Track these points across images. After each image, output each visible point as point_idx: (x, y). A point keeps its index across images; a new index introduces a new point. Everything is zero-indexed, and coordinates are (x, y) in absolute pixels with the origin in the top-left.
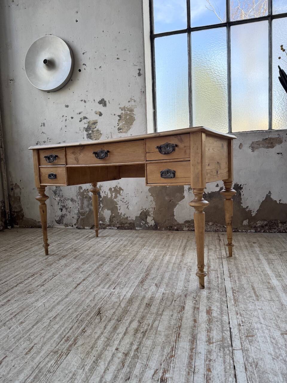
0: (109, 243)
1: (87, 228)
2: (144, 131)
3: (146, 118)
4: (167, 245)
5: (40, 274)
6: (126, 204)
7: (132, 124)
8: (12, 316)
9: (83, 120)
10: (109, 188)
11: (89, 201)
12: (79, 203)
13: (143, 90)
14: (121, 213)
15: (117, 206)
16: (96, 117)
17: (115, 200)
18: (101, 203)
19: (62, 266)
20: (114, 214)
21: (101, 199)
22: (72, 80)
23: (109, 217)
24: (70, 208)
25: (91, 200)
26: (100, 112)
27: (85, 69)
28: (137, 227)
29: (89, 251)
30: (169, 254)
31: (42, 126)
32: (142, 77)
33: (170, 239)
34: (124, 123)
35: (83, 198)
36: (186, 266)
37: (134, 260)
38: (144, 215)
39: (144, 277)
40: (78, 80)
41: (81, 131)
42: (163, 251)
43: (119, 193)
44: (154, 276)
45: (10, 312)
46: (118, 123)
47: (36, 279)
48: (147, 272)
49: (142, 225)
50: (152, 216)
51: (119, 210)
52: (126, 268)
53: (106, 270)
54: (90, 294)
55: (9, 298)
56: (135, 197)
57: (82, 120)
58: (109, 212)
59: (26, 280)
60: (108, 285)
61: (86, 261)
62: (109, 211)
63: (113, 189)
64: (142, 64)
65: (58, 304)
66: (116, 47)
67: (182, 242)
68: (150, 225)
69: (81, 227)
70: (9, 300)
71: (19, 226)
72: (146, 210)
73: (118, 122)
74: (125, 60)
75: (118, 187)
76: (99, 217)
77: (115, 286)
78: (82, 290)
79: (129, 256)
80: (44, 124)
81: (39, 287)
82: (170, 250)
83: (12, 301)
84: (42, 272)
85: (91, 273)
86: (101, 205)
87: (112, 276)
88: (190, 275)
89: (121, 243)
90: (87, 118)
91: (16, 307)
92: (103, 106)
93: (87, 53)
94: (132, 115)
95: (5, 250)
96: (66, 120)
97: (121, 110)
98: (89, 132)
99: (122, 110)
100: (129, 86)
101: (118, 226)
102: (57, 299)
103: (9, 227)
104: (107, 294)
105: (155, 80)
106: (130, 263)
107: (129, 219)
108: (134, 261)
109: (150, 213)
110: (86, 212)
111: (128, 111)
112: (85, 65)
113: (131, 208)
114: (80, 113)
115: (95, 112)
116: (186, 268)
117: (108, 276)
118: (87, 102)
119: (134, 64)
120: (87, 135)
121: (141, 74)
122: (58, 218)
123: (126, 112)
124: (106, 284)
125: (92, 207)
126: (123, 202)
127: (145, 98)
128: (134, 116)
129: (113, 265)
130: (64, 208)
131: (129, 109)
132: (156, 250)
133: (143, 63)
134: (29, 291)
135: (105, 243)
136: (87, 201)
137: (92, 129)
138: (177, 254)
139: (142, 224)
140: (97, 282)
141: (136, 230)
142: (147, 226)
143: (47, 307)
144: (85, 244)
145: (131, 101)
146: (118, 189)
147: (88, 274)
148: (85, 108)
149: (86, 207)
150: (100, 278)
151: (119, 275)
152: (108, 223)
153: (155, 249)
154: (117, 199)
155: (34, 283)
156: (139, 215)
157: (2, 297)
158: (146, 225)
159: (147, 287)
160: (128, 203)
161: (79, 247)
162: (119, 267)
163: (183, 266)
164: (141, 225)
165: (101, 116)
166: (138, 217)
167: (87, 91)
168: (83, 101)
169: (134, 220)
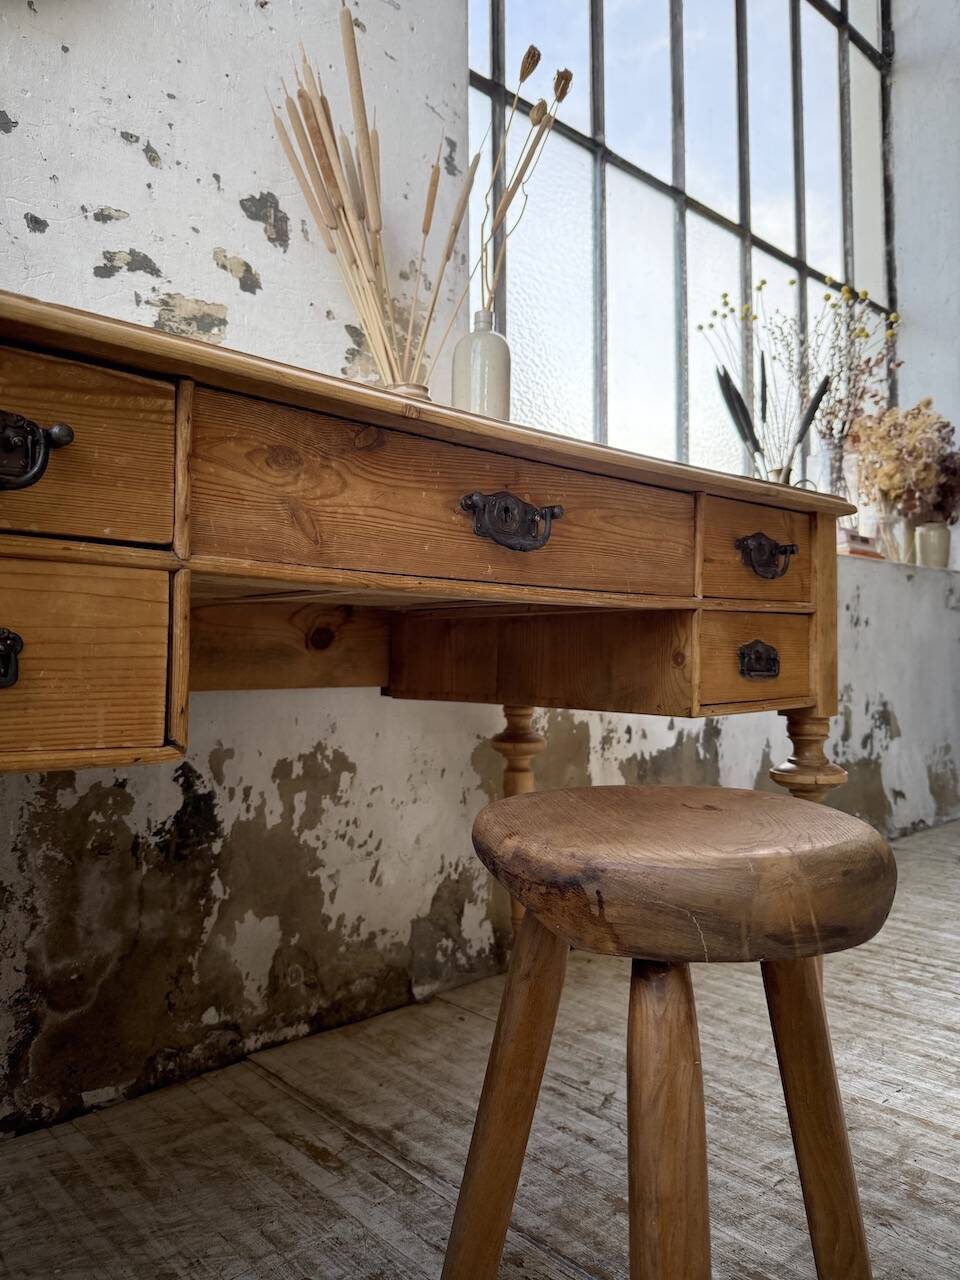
1: (106, 1093)
6: (369, 854)
9: (123, 274)
10: (274, 765)
11: (123, 873)
12: (33, 909)
14: (341, 918)
15: (317, 879)
16: (222, 290)
17: (308, 837)
18: (215, 874)
20: (294, 941)
21: (217, 847)
23: (270, 965)
25: (138, 865)
26: (248, 268)
28: (418, 983)
32: (458, 184)
35: (80, 854)
38: (452, 897)
43: (333, 789)
46: (344, 371)
49: (442, 960)
50: (483, 901)
51: (327, 898)
56: (415, 802)
57: (117, 268)
58: (270, 926)
62: (267, 919)
63: (298, 769)
64: (462, 127)
68: (473, 952)
69: (49, 1106)
72: (460, 869)
73: (347, 365)
74: (392, 58)
75: (329, 753)
76: (196, 980)
86: (217, 888)
90: (155, 271)
92: (270, 239)
100: (405, 198)
101: (313, 1011)
107: (381, 943)
109: (476, 885)
110: (100, 966)
113: (389, 875)
114: (102, 217)
115: (215, 253)
118: (165, 167)
119: (429, 103)
125: (145, 919)
126: (351, 843)
133: (465, 121)
136: (103, 874)
139: (439, 957)
141: (417, 1002)
142: (463, 961)
145: (412, 279)
146: (327, 766)
148: (152, 198)
149: (96, 926)
152: (261, 1010)
154: (319, 830)
156: (426, 909)
158: (459, 955)
160: (380, 844)
164: (435, 962)
165: (254, 293)
166: (424, 919)
167: (171, 96)
168: (141, 145)
169: (406, 943)
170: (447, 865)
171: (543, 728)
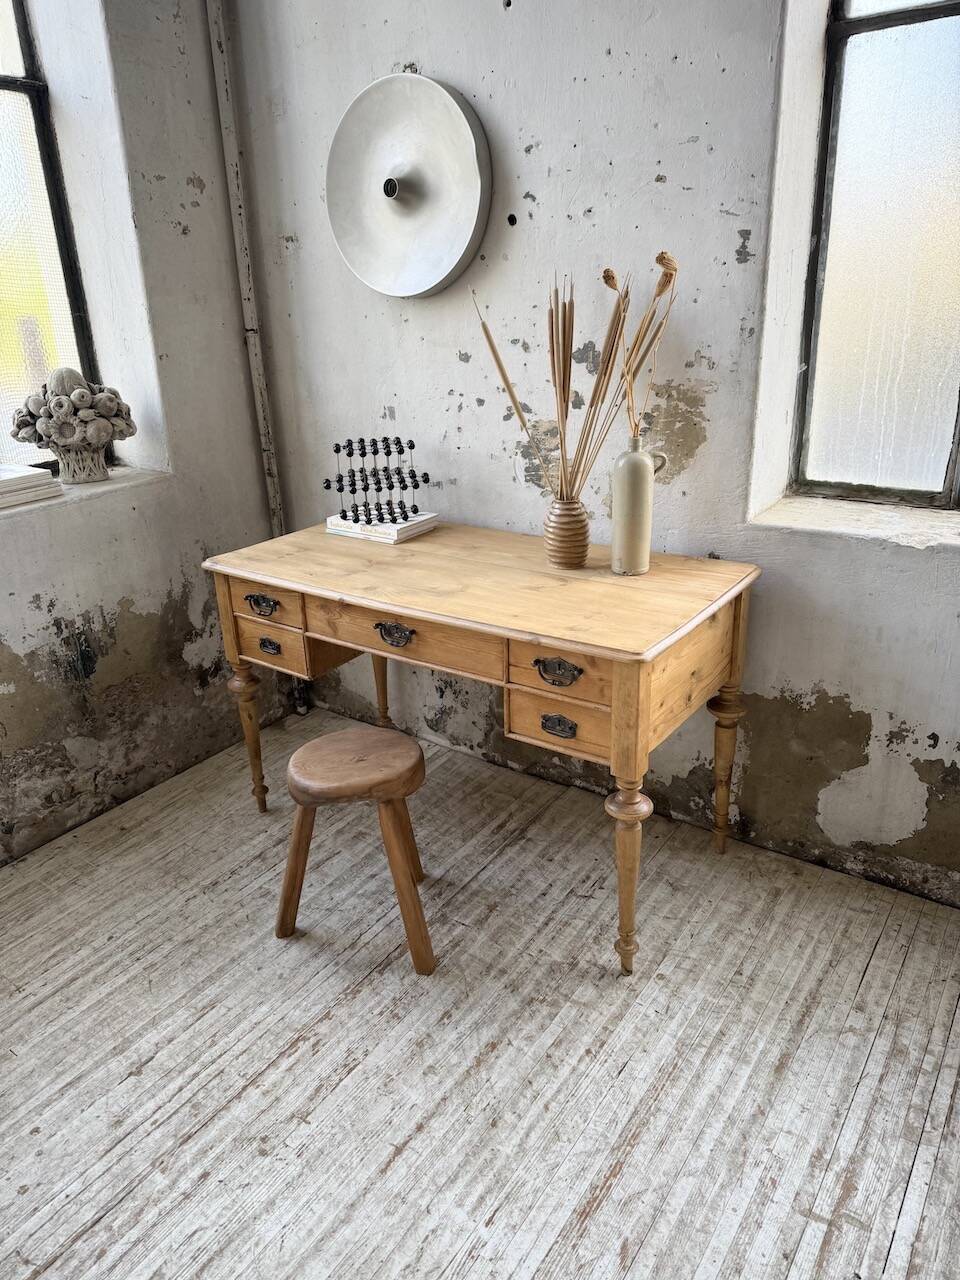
0: (557, 893)
1: (515, 765)
2: (738, 487)
3: (752, 439)
4: (748, 970)
5: (314, 1045)
7: (690, 453)
8: (196, 1267)
13: (748, 325)
19: (381, 1013)
22: (483, 258)
24: (467, 693)
26: (577, 393)
27: (531, 216)
28: (674, 809)
29: (482, 937)
30: (734, 1042)
31: (385, 416)
32: (752, 265)
33: (773, 929)
34: (660, 444)
36: (765, 1157)
37: (601, 1046)
38: (703, 780)
39: (601, 1184)
40: (506, 258)
41: (508, 453)
42: (718, 1010)
44: (636, 1185)
45: (196, 1244)
47: (298, 1070)
48: (619, 1148)
49: (694, 808)
52: (561, 1097)
53: (497, 1089)
54: (413, 1227)
55: (207, 1162)
57: (512, 414)
59: (271, 1070)
60: (480, 1189)
61: (456, 1005)
64: (760, 211)
65: (317, 1249)
66: (656, 126)
67: (810, 964)
68: (720, 817)
69: (498, 758)
70: (205, 1176)
71: (327, 706)
74: (688, 189)
77: (496, 1204)
78: (399, 1194)
79: (595, 1015)
80: (391, 413)
81: (295, 1121)
82: (747, 1012)
83: (212, 1182)
84: (323, 1029)
85: (451, 1090)
87: (508, 1132)
88: (760, 1226)
89: (593, 905)
90: (529, 411)
91: (214, 1224)
92: (590, 372)
93: (540, 147)
94: (697, 419)
95: (260, 855)
96: (460, 407)
97: (653, 392)
98: (534, 461)
99: (657, 394)
100: (695, 301)
102: (321, 1220)
103: (300, 710)
104: (463, 1245)
105: (824, 236)
106: (582, 1067)
108: (602, 1057)
111: (679, 400)
112: (534, 199)
116: (759, 1171)
117: (494, 1131)
118: (532, 350)
119: (724, 208)
120: (527, 470)
121: (748, 254)
122: (432, 713)
123: (673, 403)
124: (476, 1177)
127: (758, 358)
128: (704, 424)
129: (527, 1061)
130: (448, 690)
131: (685, 393)
132: (696, 994)
133: (764, 202)
134: (264, 1140)
135: (544, 886)
137: (543, 452)
138: (764, 1053)
139: (692, 804)
140: (454, 1156)
141: (669, 818)
142: (712, 817)
143: (286, 1258)
144: (484, 876)
145: (696, 365)
147: (439, 1095)
148: (526, 371)
150: (467, 1135)
151: (527, 1135)
152: (580, 771)
153: (697, 989)
155: (286, 1092)
156: (684, 775)
157: (195, 1150)
158: (708, 812)
159: (589, 1256)
161: (461, 898)
162: (542, 1079)
163: (755, 1146)
164: (689, 806)
165: (580, 408)
166: (682, 779)
167: (534, 307)
168: (520, 344)
169: (668, 785)
170: (702, 757)
171: (809, 703)
